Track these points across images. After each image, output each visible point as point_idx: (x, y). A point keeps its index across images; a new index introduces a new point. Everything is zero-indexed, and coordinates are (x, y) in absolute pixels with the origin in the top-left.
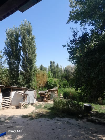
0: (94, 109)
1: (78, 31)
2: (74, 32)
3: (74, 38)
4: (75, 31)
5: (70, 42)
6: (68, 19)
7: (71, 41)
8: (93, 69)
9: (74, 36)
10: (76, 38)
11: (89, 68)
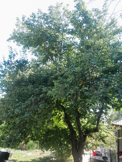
0: (12, 156)
1: (17, 54)
2: (12, 53)
3: (10, 60)
4: (14, 53)
5: (3, 63)
6: (10, 37)
7: (4, 61)
8: (21, 102)
9: (10, 57)
10: (12, 60)
11: (17, 100)
